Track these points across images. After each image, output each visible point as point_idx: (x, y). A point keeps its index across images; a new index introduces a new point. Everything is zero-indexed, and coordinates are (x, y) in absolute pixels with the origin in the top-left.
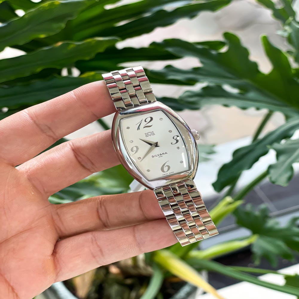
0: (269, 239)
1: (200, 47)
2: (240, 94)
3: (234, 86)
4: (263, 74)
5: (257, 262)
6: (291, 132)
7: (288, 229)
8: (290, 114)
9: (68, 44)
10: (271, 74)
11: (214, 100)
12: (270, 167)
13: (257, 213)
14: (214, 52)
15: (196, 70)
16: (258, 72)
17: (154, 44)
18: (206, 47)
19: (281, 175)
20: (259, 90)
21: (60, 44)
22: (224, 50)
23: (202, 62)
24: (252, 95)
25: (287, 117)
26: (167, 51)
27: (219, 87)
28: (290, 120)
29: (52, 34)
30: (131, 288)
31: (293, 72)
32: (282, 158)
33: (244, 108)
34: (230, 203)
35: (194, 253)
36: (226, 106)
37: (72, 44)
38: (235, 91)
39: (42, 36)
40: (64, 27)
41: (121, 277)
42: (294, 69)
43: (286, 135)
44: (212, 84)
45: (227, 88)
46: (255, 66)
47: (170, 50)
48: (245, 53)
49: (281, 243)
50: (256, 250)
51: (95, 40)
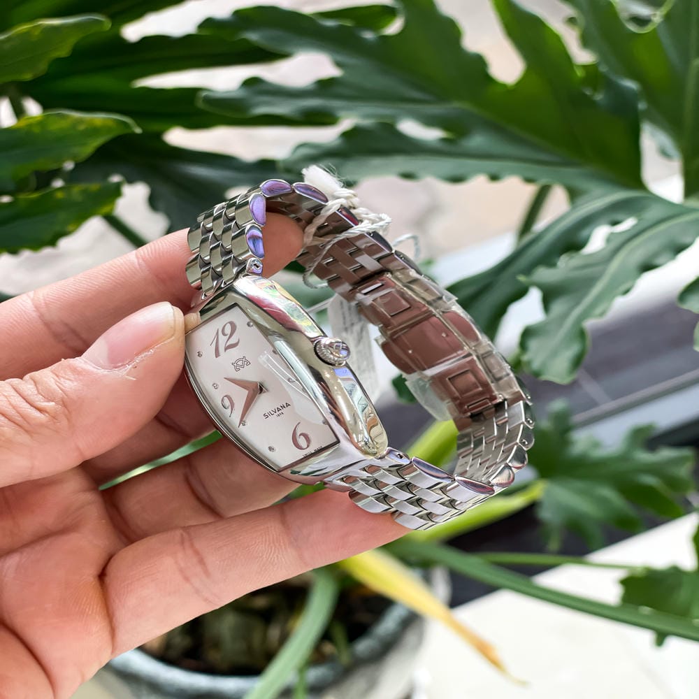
0: (579, 484)
1: (330, 23)
2: (443, 140)
3: (429, 121)
4: (504, 86)
5: (554, 544)
6: (584, 233)
7: (624, 457)
8: (580, 183)
10: (520, 83)
11: (377, 162)
12: (528, 334)
13: (545, 424)
14: (369, 35)
15: (324, 87)
16: (488, 80)
17: (208, 23)
18: (348, 23)
19: (554, 354)
20: (494, 128)
22: (394, 27)
23: (339, 64)
24: (477, 141)
25: (574, 194)
26: (245, 40)
27: (388, 129)
28: (579, 201)
30: (267, 616)
31: (580, 73)
32: (558, 307)
33: (457, 179)
36: (408, 176)
38: (431, 135)
42: (579, 66)
43: (571, 242)
44: (367, 123)
45: (410, 128)
46: (479, 63)
47: (253, 36)
48: (449, 31)
49: (608, 493)
50: (546, 514)
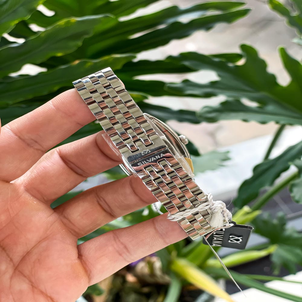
0: (288, 248)
1: (217, 60)
2: (259, 107)
3: (253, 99)
4: (282, 87)
5: (276, 272)
9: (85, 63)
10: (289, 86)
11: (233, 114)
12: (293, 186)
13: (275, 221)
14: (231, 65)
15: (213, 84)
16: (276, 84)
17: (170, 58)
18: (223, 60)
20: (278, 103)
21: (77, 62)
22: (241, 62)
23: (219, 76)
24: (270, 108)
26: (184, 65)
27: (238, 102)
29: (69, 52)
30: (148, 296)
33: (263, 123)
34: (248, 213)
35: (211, 262)
36: (245, 121)
37: (89, 62)
38: (253, 105)
39: (59, 54)
40: (81, 45)
41: (137, 286)
44: (230, 99)
45: (246, 102)
46: (273, 78)
47: (187, 63)
48: (263, 64)
50: (275, 259)
51: (112, 57)
